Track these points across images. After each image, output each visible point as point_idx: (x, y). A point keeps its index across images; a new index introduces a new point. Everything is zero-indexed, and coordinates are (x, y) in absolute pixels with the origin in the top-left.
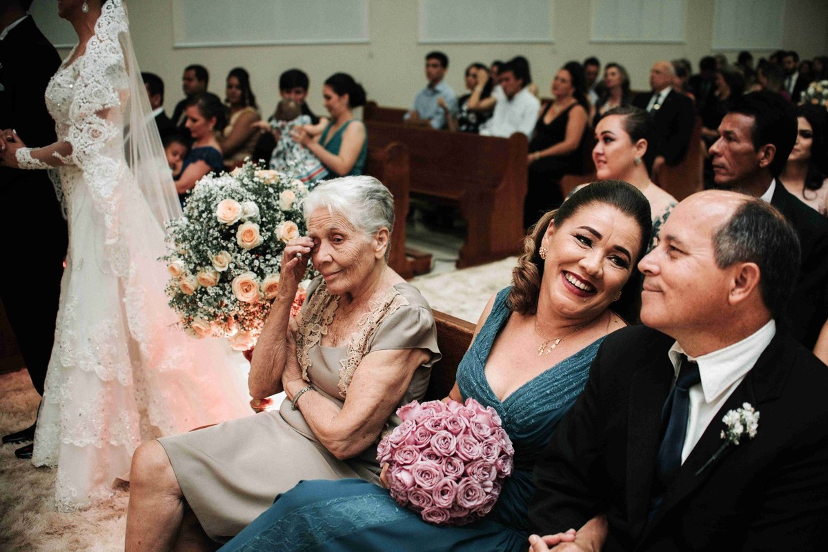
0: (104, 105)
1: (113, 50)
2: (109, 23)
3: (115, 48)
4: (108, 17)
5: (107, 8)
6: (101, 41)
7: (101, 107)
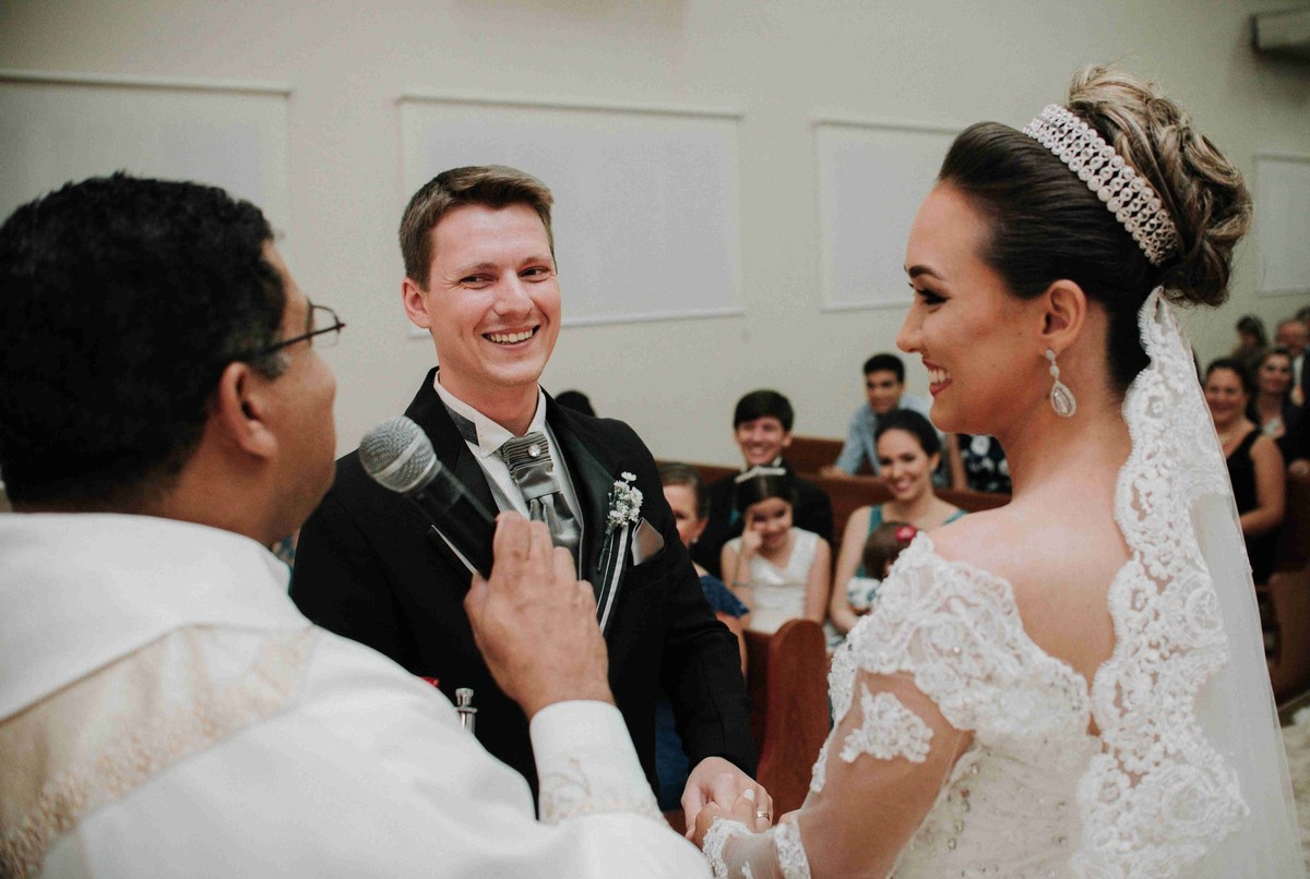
5: (1151, 412)
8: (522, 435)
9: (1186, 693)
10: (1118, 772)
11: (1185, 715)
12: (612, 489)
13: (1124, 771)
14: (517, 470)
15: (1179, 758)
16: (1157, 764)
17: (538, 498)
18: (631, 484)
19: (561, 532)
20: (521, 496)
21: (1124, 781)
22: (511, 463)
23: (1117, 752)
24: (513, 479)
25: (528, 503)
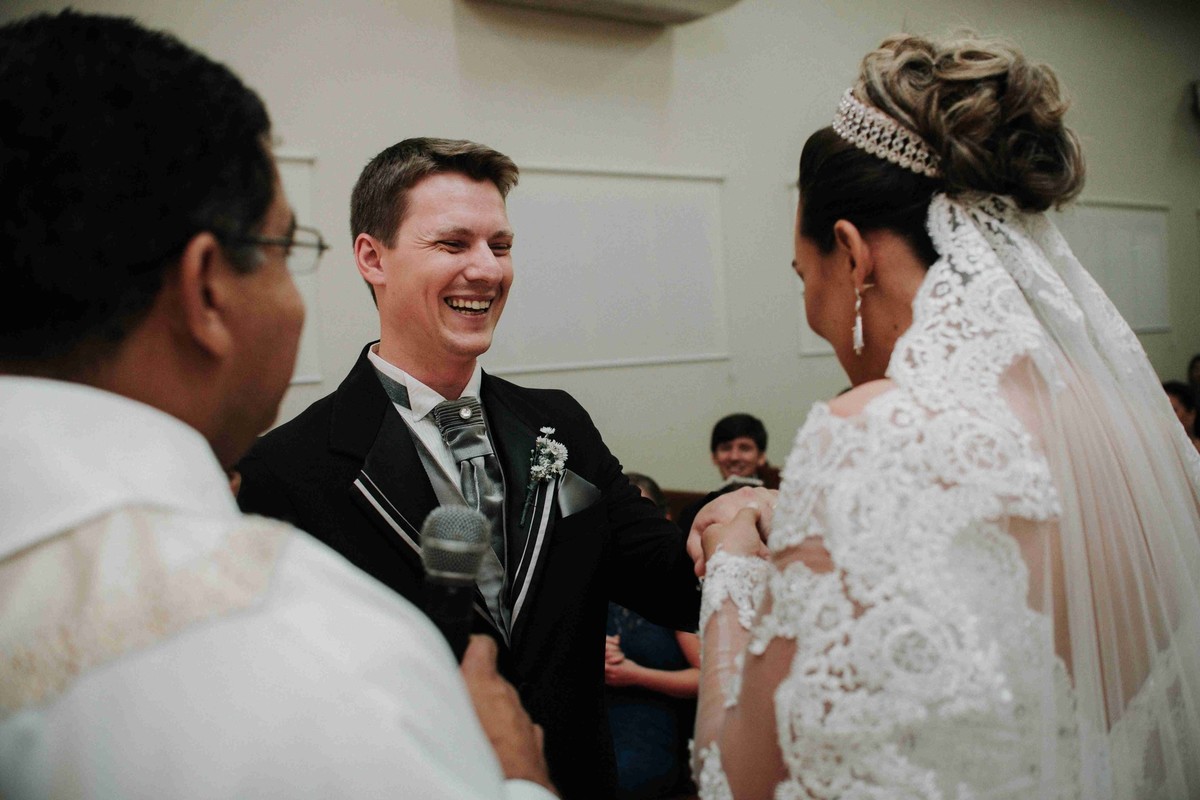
0: (932, 706)
1: (982, 452)
2: (951, 349)
3: (991, 443)
4: (942, 327)
5: (934, 295)
6: (931, 414)
7: (921, 713)
8: (456, 399)
9: (940, 531)
10: (842, 596)
11: (933, 554)
12: (534, 445)
13: (848, 598)
14: (448, 432)
15: (915, 598)
16: (887, 598)
17: (469, 460)
18: (551, 437)
19: (491, 494)
20: (452, 458)
21: (847, 608)
22: (443, 425)
23: (844, 574)
24: (445, 442)
25: (458, 464)
